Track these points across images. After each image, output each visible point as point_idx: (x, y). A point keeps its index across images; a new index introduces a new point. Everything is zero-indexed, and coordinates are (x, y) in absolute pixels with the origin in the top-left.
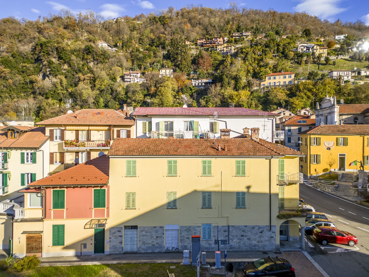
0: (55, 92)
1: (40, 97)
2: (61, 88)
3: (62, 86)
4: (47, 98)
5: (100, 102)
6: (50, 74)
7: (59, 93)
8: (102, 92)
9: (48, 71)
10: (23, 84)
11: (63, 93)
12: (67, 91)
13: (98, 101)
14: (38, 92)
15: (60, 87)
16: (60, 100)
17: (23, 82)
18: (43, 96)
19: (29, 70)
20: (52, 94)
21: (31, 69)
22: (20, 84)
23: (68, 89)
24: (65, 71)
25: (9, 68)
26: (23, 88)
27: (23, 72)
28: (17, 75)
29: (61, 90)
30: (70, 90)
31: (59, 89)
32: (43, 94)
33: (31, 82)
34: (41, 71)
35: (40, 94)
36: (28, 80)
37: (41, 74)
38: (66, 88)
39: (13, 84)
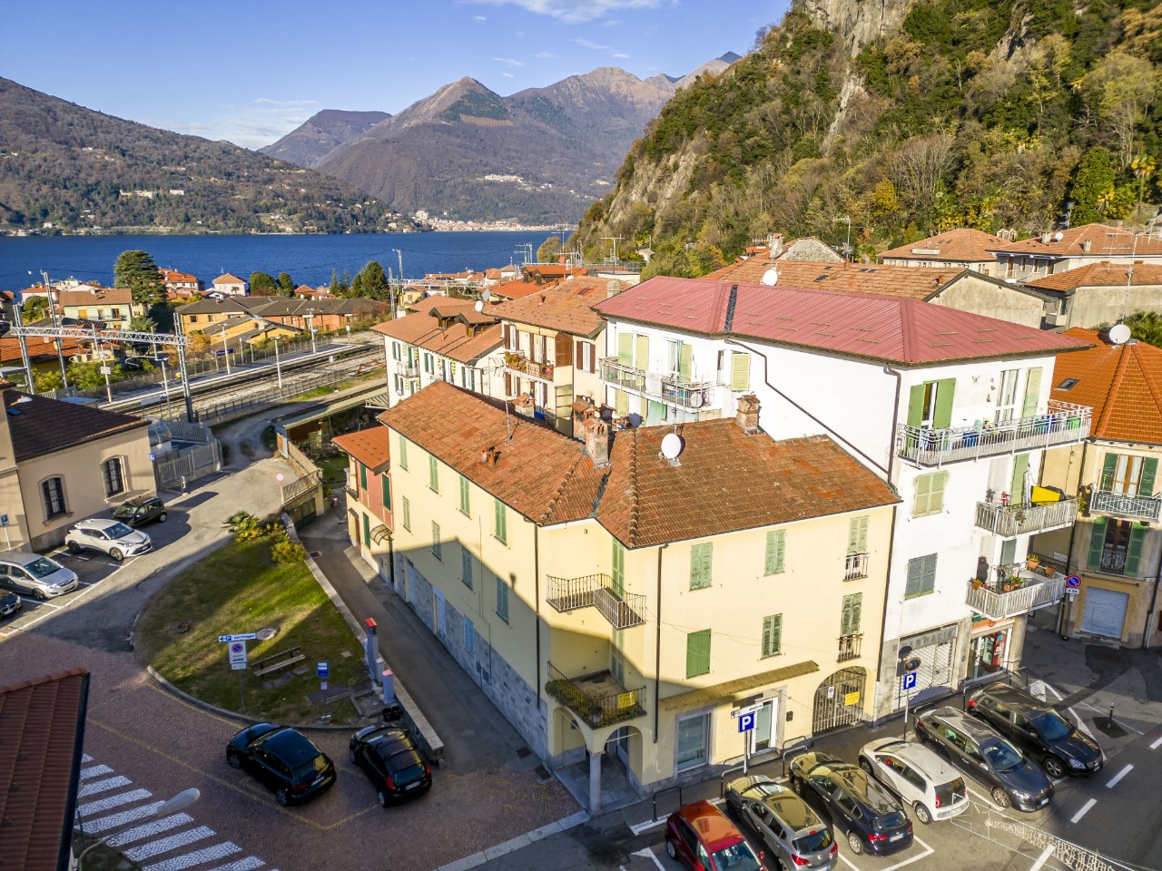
0: (1019, 100)
1: (973, 124)
2: (1045, 81)
3: (1050, 75)
4: (991, 125)
6: (1029, 32)
7: (1031, 103)
9: (1026, 24)
10: (947, 83)
11: (1045, 102)
12: (1069, 88)
14: (972, 106)
15: (1039, 81)
16: (1032, 129)
17: (947, 76)
18: (980, 121)
19: (974, 31)
20: (1009, 110)
21: (982, 26)
22: (938, 85)
23: (1073, 78)
24: (1086, 9)
25: (922, 36)
26: (944, 97)
27: (955, 43)
28: (937, 57)
29: (1045, 88)
30: (1077, 85)
31: (1037, 85)
32: (984, 114)
33: (969, 74)
34: (1007, 27)
35: (976, 112)
36: (959, 69)
37: (1006, 40)
38: (1063, 80)
39: (923, 88)
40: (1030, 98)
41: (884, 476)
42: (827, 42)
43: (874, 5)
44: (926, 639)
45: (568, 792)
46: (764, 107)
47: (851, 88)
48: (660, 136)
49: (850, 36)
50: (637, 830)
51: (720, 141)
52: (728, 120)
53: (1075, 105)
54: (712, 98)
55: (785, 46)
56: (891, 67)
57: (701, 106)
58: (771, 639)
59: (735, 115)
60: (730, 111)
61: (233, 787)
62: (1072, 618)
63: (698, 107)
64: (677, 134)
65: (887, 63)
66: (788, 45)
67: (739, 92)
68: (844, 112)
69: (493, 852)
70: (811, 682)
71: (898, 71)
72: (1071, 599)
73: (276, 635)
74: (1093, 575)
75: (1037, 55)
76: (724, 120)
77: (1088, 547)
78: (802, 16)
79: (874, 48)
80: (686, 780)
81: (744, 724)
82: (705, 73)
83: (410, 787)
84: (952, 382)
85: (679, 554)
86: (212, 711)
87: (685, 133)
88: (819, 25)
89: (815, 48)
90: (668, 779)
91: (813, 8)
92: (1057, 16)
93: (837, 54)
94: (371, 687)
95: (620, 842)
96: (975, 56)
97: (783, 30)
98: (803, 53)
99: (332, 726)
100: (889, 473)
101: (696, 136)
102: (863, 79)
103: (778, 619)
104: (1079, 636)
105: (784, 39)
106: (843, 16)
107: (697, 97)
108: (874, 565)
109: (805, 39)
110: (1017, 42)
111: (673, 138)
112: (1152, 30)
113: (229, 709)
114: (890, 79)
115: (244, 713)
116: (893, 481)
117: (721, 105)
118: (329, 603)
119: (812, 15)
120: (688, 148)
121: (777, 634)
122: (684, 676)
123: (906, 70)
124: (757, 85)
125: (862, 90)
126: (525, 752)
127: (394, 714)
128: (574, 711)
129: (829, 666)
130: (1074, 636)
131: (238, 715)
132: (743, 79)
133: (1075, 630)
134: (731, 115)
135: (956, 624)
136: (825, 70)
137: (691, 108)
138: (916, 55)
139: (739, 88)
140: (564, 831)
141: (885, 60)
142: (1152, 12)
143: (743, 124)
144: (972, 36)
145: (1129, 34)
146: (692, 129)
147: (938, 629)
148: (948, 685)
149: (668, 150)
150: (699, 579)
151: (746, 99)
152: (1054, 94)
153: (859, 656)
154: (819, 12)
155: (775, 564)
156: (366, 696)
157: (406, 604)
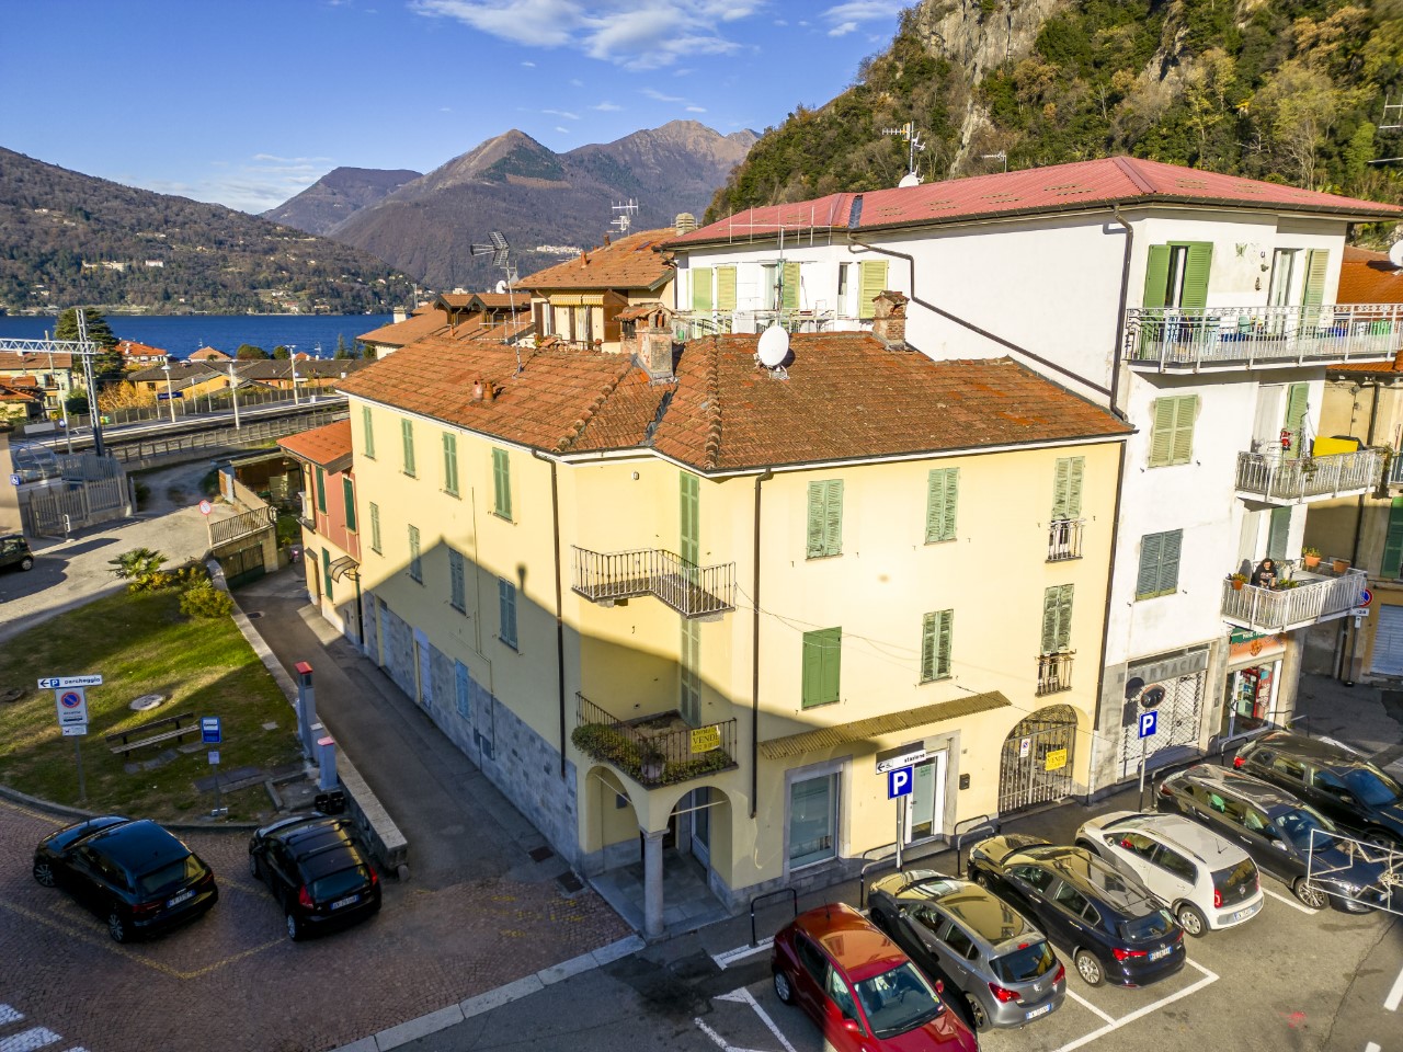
0: (1177, 125)
2: (1206, 104)
3: (1212, 96)
4: (1144, 156)
5: (1356, 142)
6: (1184, 49)
7: (1191, 128)
8: (1390, 87)
9: (1181, 39)
10: (1089, 111)
11: (1207, 128)
12: (1235, 111)
13: (1346, 142)
14: (1120, 135)
15: (1200, 103)
17: (1088, 103)
18: (1131, 152)
19: (1119, 50)
20: (1165, 137)
21: (1128, 44)
22: (1078, 114)
23: (1238, 101)
24: (1249, 22)
25: (1058, 57)
26: (1085, 128)
27: (1097, 65)
28: (1076, 80)
29: (1206, 112)
30: (1244, 108)
31: (1197, 108)
32: (1135, 144)
33: (1115, 98)
34: (1159, 44)
35: (1125, 142)
36: (1104, 95)
37: (1158, 59)
38: (1228, 101)
39: (1061, 118)
40: (1189, 123)
41: (1104, 401)
42: (943, 71)
43: (999, 27)
44: (1164, 669)
45: (611, 909)
46: (870, 146)
47: (975, 120)
48: (746, 184)
49: (971, 65)
50: (723, 960)
51: (819, 186)
52: (827, 162)
53: (1243, 130)
54: (809, 137)
55: (894, 77)
56: (1021, 95)
57: (796, 146)
58: (936, 652)
59: (836, 156)
60: (830, 153)
61: (34, 916)
62: (1359, 654)
63: (792, 148)
64: (766, 181)
65: (1016, 89)
66: (898, 76)
67: (841, 130)
68: (967, 149)
69: (477, 1005)
70: (999, 725)
71: (1030, 99)
72: (1358, 624)
73: (162, 703)
74: (1390, 585)
75: (1196, 73)
76: (823, 163)
77: (1382, 544)
78: (913, 42)
79: (1000, 73)
80: (804, 883)
81: (897, 785)
82: (800, 108)
83: (341, 904)
84: (1207, 249)
85: (790, 493)
86: (31, 805)
87: (776, 179)
88: (934, 53)
89: (929, 79)
90: (774, 881)
91: (927, 33)
92: (1216, 30)
93: (956, 86)
94: (303, 767)
95: (695, 981)
96: (1121, 77)
97: (891, 58)
98: (915, 84)
99: (227, 823)
100: (1113, 394)
101: (790, 183)
102: (988, 109)
103: (946, 618)
104: (1368, 680)
105: (892, 68)
106: (962, 40)
107: (790, 136)
108: (1092, 538)
109: (918, 68)
110: (1170, 61)
111: (761, 185)
112: (1329, 42)
113: (59, 801)
114: (1021, 109)
115: (83, 807)
116: (1119, 405)
117: (819, 145)
118: (258, 665)
119: (925, 41)
120: (781, 197)
121: (945, 642)
122: (798, 705)
123: (1040, 97)
124: (862, 121)
125: (988, 122)
126: (543, 853)
127: (336, 803)
128: (617, 764)
129: (1025, 702)
130: (1362, 679)
131: (73, 810)
132: (845, 115)
133: (1363, 670)
134: (831, 157)
135: (1206, 646)
136: (943, 104)
137: (783, 149)
138: (1051, 79)
139: (841, 125)
140: (600, 967)
141: (1014, 86)
142: (1329, 20)
143: (847, 167)
144: (1117, 56)
145: (1302, 46)
146: (785, 174)
147: (1180, 653)
148: (1194, 744)
149: (756, 200)
150: (822, 540)
151: (849, 138)
152: (1217, 118)
153: (1069, 688)
154: (934, 37)
155: (942, 526)
156: (293, 781)
157: (379, 668)
